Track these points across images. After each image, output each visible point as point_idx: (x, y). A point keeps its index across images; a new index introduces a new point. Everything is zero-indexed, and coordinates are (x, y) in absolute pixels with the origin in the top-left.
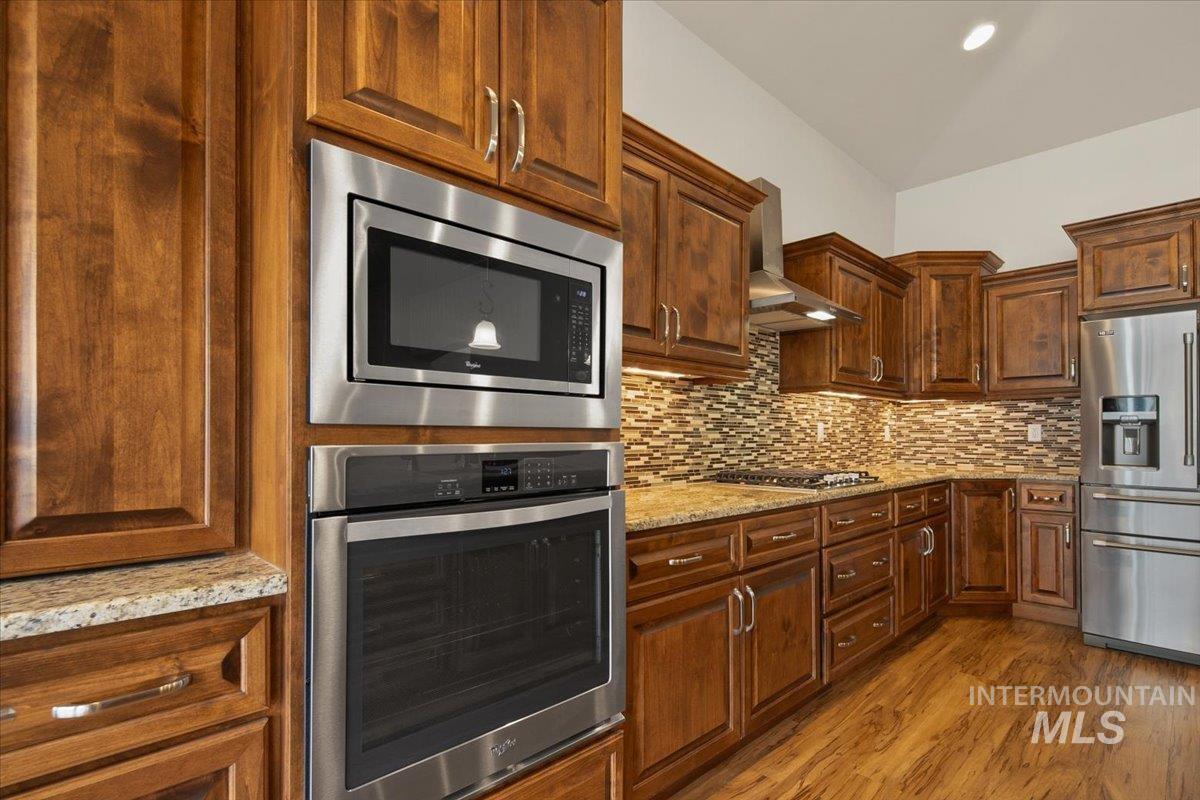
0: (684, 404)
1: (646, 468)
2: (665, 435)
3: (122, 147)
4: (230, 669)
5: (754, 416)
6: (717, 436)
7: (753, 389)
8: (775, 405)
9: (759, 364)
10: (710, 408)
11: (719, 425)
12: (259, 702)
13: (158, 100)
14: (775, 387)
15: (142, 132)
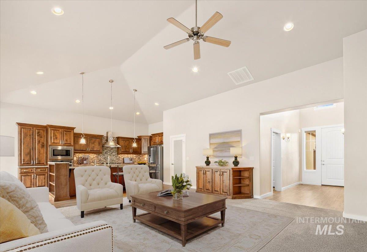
0: (98, 156)
1: (92, 162)
2: (95, 159)
3: (41, 146)
4: (46, 170)
5: (112, 157)
6: (104, 159)
7: (112, 154)
8: (116, 156)
9: (112, 151)
10: (103, 156)
11: (104, 158)
12: (47, 171)
13: (42, 143)
14: (116, 154)
15: (42, 145)
